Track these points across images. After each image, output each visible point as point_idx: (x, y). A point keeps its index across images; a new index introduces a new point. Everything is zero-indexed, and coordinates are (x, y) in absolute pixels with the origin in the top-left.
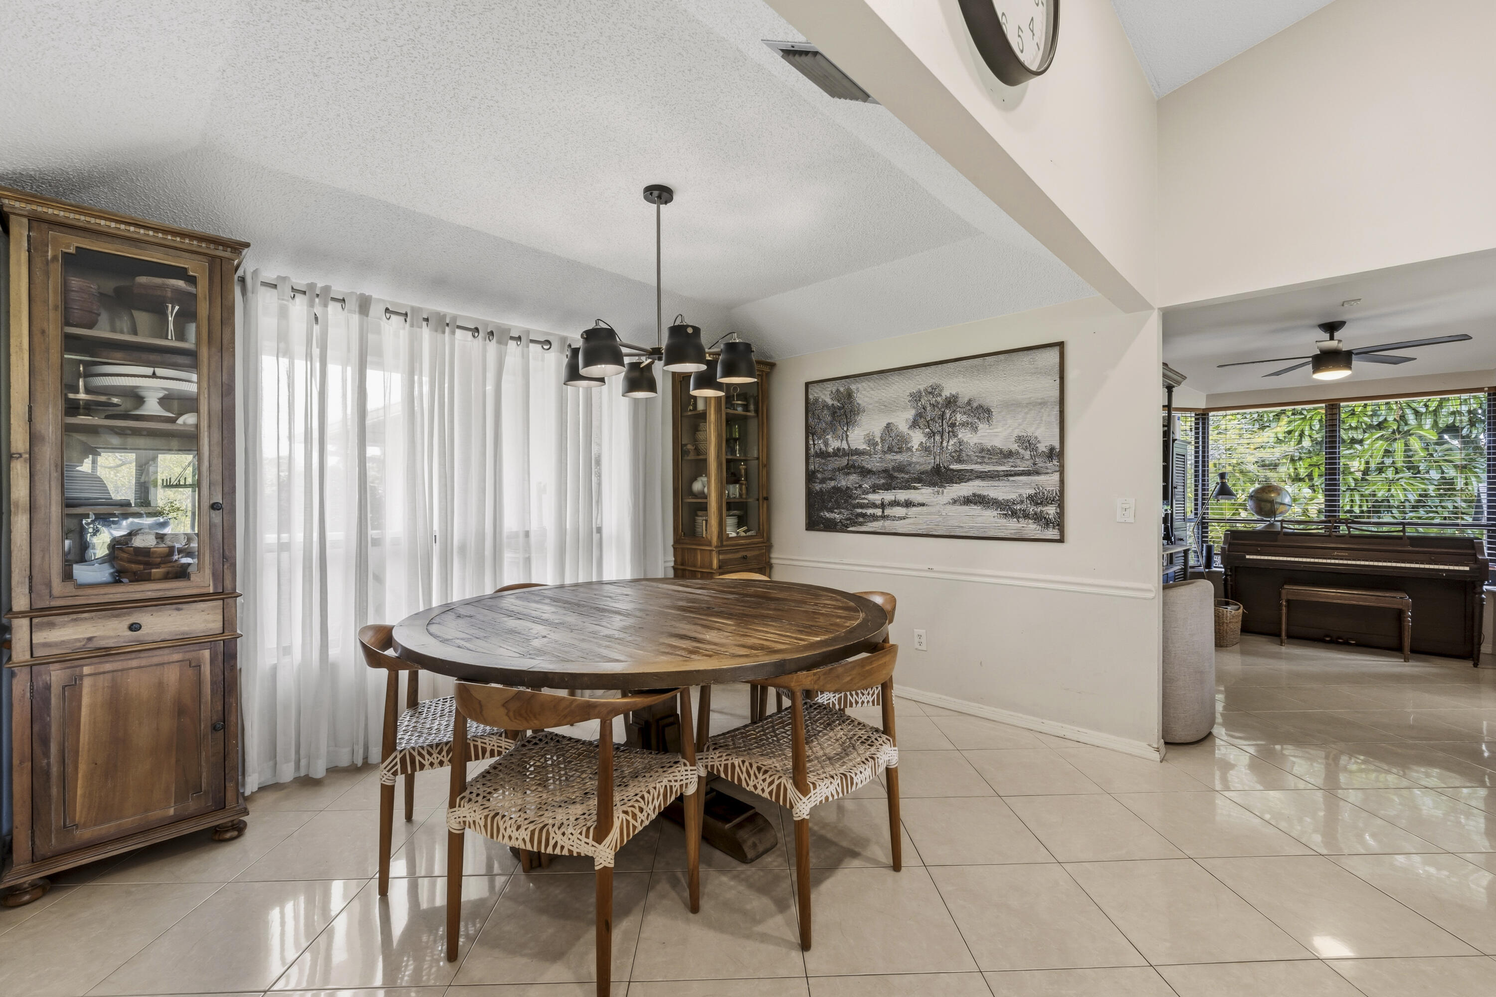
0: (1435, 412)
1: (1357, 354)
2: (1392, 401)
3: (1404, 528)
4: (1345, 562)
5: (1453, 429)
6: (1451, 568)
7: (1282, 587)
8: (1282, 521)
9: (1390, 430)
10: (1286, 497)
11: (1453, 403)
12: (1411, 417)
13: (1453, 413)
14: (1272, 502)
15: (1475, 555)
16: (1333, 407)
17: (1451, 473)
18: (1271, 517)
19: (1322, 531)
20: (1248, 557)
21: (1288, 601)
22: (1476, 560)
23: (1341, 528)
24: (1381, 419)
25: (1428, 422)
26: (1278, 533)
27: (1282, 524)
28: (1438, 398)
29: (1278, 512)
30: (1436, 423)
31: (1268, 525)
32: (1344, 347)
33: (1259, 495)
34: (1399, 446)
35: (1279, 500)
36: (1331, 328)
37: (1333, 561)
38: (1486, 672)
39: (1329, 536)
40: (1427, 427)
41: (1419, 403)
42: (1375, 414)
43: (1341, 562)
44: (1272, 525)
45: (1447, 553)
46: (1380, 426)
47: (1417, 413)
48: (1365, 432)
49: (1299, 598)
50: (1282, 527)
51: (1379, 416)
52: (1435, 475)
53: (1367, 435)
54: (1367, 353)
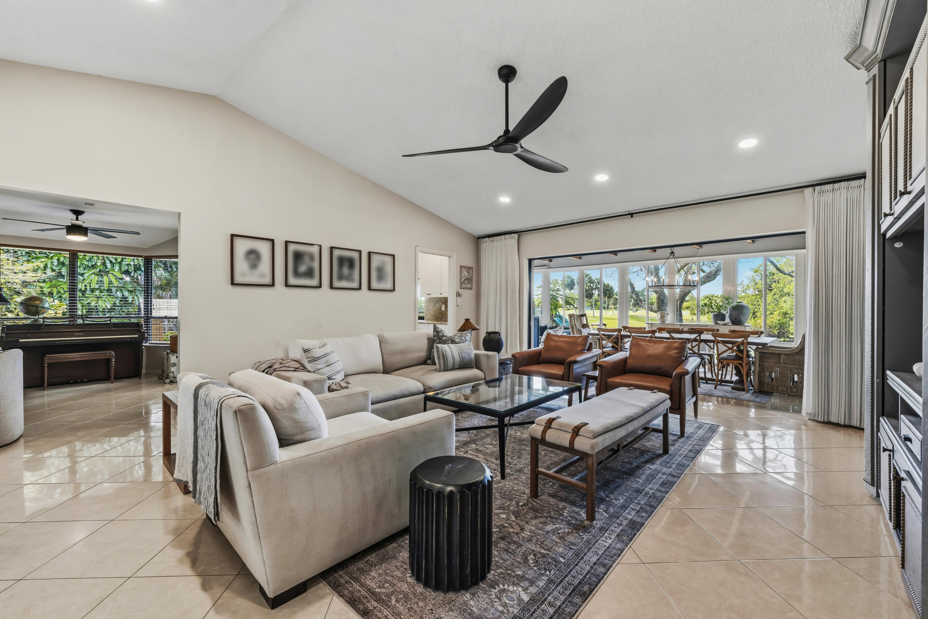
0: (120, 263)
1: (90, 230)
2: (100, 255)
3: (111, 320)
4: (82, 338)
5: (127, 273)
6: (131, 336)
7: (44, 355)
8: (44, 318)
9: (98, 270)
10: (46, 303)
11: (128, 260)
12: (109, 265)
13: (128, 265)
14: (37, 307)
15: (140, 330)
16: (74, 255)
17: (126, 294)
18: (36, 316)
19: (67, 323)
20: (21, 340)
21: (48, 364)
22: (140, 332)
23: (78, 321)
24: (93, 263)
25: (117, 268)
26: (41, 325)
27: (43, 320)
28: (121, 257)
29: (41, 313)
30: (120, 268)
31: (33, 321)
32: (85, 225)
33: (28, 303)
34: (105, 279)
35: (41, 305)
36: (78, 213)
37: (75, 338)
38: (143, 380)
39: (73, 325)
40: (116, 270)
41: (112, 258)
42: (90, 260)
43: (80, 338)
44: (36, 320)
45: (127, 330)
46: (94, 267)
47: (111, 262)
48: (84, 269)
49: (55, 361)
50: (44, 322)
51: (93, 262)
52: (119, 294)
53: (86, 271)
54: (97, 231)
